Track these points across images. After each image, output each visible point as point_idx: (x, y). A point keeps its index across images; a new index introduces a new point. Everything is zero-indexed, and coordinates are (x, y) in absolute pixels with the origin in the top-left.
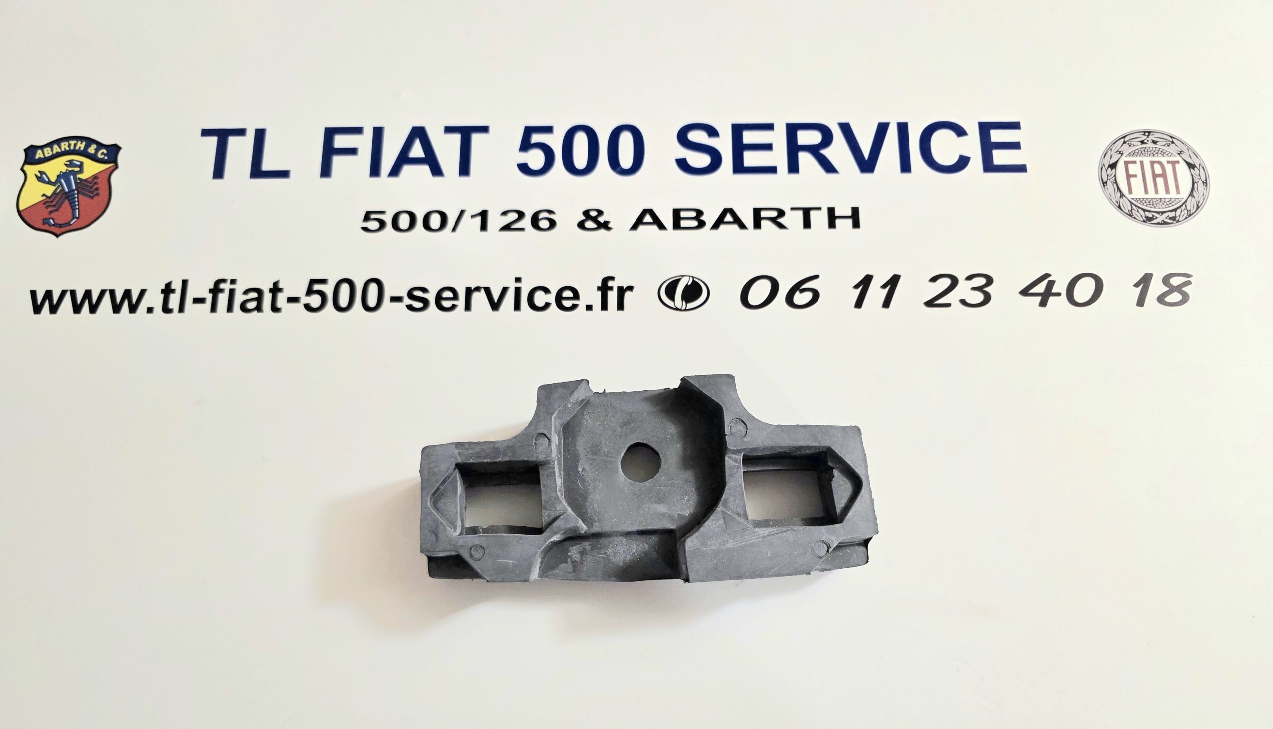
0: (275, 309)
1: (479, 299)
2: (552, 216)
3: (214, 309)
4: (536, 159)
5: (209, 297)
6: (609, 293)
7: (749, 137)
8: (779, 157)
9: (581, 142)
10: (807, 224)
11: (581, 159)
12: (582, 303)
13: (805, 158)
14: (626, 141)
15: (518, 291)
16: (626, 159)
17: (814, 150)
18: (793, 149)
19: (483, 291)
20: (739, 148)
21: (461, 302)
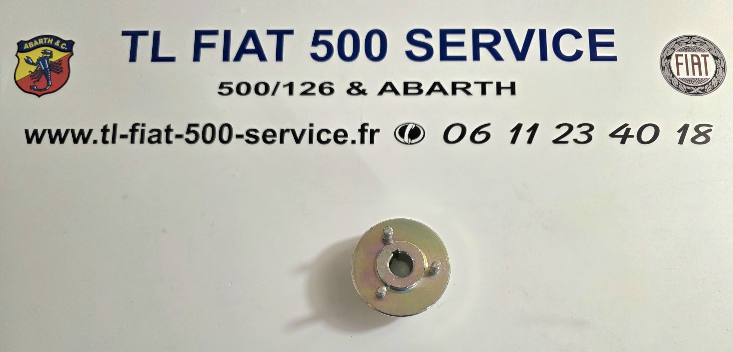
0: (168, 142)
1: (289, 137)
2: (332, 86)
3: (132, 141)
4: (321, 51)
5: (130, 134)
6: (366, 133)
7: (450, 38)
8: (467, 50)
9: (349, 40)
10: (484, 92)
11: (348, 52)
12: (349, 139)
13: (483, 52)
14: (376, 40)
15: (311, 132)
16: (376, 52)
17: (489, 46)
18: (477, 46)
19: (291, 132)
20: (444, 45)
21: (278, 138)
